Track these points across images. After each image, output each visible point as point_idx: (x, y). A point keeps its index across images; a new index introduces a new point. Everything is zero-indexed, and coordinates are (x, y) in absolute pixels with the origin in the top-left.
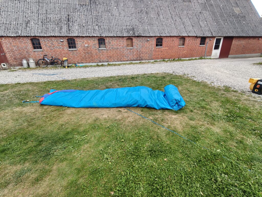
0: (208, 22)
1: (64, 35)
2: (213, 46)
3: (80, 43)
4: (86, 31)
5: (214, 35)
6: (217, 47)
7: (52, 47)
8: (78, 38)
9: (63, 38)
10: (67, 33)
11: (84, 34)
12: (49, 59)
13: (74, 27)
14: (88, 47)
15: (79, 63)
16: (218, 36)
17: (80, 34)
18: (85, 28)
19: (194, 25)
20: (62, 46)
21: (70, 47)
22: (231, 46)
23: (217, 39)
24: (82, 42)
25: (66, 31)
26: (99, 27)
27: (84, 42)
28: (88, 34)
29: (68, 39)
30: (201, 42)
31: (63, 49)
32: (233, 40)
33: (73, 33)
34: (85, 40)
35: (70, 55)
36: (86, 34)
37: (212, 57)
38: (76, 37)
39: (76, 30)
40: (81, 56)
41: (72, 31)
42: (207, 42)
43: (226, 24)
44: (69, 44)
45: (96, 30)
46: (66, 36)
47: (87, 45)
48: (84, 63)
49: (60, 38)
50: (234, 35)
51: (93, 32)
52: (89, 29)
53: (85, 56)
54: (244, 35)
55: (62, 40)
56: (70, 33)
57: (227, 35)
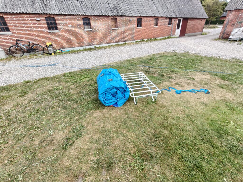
0: (171, 4)
1: (41, 12)
2: (176, 26)
3: (62, 23)
5: (178, 17)
6: (178, 28)
7: (25, 28)
8: (60, 17)
9: (40, 16)
10: (44, 10)
11: (66, 12)
12: (25, 45)
13: (50, 2)
14: (72, 27)
15: (63, 48)
16: (180, 17)
17: (61, 11)
18: (64, 4)
19: (162, 6)
20: (40, 27)
21: (50, 29)
22: (187, 26)
23: (179, 20)
24: (65, 22)
25: (41, 7)
26: (80, 3)
27: (67, 22)
28: (71, 12)
29: (46, 17)
30: (169, 22)
31: (41, 31)
32: (188, 21)
33: (51, 9)
34: (68, 19)
35: (51, 38)
36: (68, 12)
37: (175, 36)
38: (57, 15)
39: (54, 6)
40: (65, 40)
41: (50, 7)
42: (173, 23)
43: (182, 6)
44: (48, 24)
45: (78, 6)
46: (44, 14)
47: (71, 26)
48: (68, 48)
49: (36, 16)
50: (189, 17)
51: (76, 10)
52: (70, 5)
53: (69, 39)
54: (195, 17)
55: (38, 19)
56: (48, 9)
57: (185, 17)
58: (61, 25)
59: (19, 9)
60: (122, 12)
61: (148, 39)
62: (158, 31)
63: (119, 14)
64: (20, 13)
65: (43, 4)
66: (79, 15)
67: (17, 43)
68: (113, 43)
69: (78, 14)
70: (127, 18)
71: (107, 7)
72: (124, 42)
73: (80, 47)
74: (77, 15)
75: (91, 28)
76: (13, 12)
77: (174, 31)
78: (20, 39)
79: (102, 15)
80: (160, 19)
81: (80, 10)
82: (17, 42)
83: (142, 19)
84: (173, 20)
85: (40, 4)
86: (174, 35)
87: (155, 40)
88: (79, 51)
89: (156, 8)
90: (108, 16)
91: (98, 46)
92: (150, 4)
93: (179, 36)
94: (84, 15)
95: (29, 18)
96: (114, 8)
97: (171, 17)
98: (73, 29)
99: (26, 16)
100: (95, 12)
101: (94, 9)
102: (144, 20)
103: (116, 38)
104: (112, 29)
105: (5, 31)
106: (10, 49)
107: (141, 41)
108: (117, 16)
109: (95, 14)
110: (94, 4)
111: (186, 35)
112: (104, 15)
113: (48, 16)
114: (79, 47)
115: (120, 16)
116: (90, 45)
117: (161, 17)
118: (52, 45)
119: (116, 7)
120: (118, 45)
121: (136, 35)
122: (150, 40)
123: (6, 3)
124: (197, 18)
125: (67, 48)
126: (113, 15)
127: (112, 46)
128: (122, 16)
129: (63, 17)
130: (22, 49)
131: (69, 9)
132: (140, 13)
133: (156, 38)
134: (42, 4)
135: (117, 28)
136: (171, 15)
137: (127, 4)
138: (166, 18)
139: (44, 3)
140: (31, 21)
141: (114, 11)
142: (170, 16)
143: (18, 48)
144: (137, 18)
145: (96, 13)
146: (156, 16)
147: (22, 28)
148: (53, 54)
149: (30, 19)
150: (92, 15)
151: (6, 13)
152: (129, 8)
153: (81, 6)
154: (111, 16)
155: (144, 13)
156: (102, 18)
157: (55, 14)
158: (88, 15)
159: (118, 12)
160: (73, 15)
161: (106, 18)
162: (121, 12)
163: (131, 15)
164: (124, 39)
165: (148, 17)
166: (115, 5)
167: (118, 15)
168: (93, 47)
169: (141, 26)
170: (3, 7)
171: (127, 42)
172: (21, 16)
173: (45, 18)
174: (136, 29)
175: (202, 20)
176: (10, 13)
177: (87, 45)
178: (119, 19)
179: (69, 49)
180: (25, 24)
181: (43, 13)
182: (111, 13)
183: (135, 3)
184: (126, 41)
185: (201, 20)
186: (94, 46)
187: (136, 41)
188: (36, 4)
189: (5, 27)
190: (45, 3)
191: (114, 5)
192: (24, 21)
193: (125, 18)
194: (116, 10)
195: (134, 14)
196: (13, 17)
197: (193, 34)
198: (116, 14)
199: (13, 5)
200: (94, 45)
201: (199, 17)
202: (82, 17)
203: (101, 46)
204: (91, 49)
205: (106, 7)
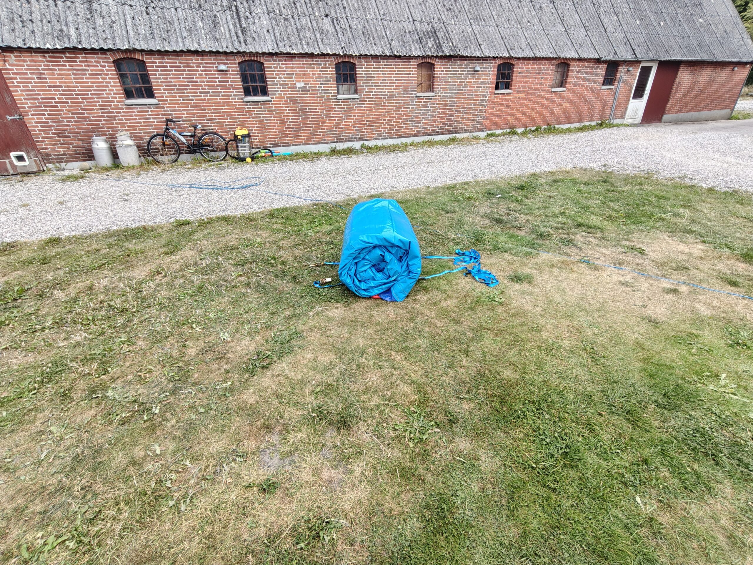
0: (620, 17)
1: (231, 49)
2: (630, 90)
3: (280, 78)
4: (299, 36)
5: (640, 58)
6: (639, 93)
7: (190, 89)
8: (276, 61)
9: (227, 60)
10: (240, 43)
11: (293, 47)
12: (185, 134)
13: (256, 21)
14: (304, 90)
15: (276, 145)
16: (647, 58)
17: (280, 44)
18: (291, 25)
19: (587, 24)
20: (223, 87)
21: (247, 92)
22: (671, 88)
23: (643, 68)
24: (287, 74)
25: (233, 34)
26: (333, 22)
27: (293, 74)
28: (305, 47)
29: (242, 62)
30: (605, 76)
31: (226, 98)
32: (679, 73)
33: (257, 39)
34: (295, 65)
35: (249, 118)
36: (299, 46)
37: (626, 121)
38: (270, 55)
39: (265, 30)
40: (283, 123)
41: (254, 35)
42: (621, 77)
43: (662, 24)
44: (244, 79)
45: (328, 31)
46: (239, 52)
47: (302, 84)
48: (290, 146)
49: (217, 60)
50: (685, 58)
51: (319, 40)
52: (307, 29)
53: (295, 121)
54: (706, 58)
55: (223, 67)
56: (249, 40)
57: (668, 58)
58: (277, 81)
59: (180, 40)
60: (451, 44)
61: (528, 129)
62: (565, 105)
63: (443, 51)
64: (182, 51)
65: (238, 26)
66: (328, 54)
67: (167, 129)
68: (416, 135)
69: (325, 52)
70: (466, 62)
71: (410, 32)
72: (449, 134)
73: (322, 143)
74: (323, 55)
75: (356, 92)
76: (167, 49)
77: (624, 106)
78: (175, 118)
79: (391, 56)
80: (574, 66)
81: (332, 40)
82: (167, 125)
83: (513, 65)
84: (622, 71)
85: (231, 27)
86: (622, 117)
87: (551, 130)
88: (317, 155)
89: (566, 31)
90: (410, 58)
91: (371, 144)
92: (545, 19)
93: (639, 120)
94: (339, 54)
95: (202, 63)
96: (428, 33)
97: (616, 58)
98: (307, 94)
99: (194, 60)
100: (372, 47)
101: (371, 38)
102: (519, 69)
103: (427, 123)
104: (418, 95)
105: (143, 97)
106: (150, 141)
107: (503, 134)
108: (437, 56)
109: (372, 53)
110: (371, 22)
111: (665, 117)
112: (396, 53)
113: (247, 58)
114: (319, 143)
115: (446, 56)
116: (350, 140)
117: (580, 59)
118: (248, 136)
119: (435, 32)
120: (430, 143)
121: (489, 116)
122: (536, 130)
123: (154, 26)
124: (715, 60)
125: (286, 145)
126: (424, 54)
127: (412, 144)
128: (449, 57)
129: (285, 61)
130: (176, 142)
131: (301, 40)
132: (509, 47)
133: (556, 126)
134: (235, 26)
135: (433, 91)
136: (616, 53)
137: (472, 21)
138: (598, 61)
139: (241, 25)
140: (205, 71)
141: (427, 43)
142: (611, 57)
143: (168, 141)
144: (498, 62)
145: (375, 48)
146: (562, 56)
147: (182, 89)
148: (249, 160)
149: (204, 67)
150: (364, 54)
151: (151, 52)
152: (476, 32)
153: (334, 30)
154: (419, 56)
155: (522, 46)
156: (391, 62)
157: (264, 53)
158: (351, 56)
159: (439, 47)
160: (312, 55)
161: (401, 64)
162: (450, 46)
163: (478, 54)
164: (451, 124)
165: (535, 59)
166: (432, 26)
167: (440, 54)
168: (357, 145)
169: (508, 86)
170: (145, 38)
171: (458, 135)
172: (184, 59)
173: (239, 63)
174: (493, 97)
175: (733, 70)
176: (159, 53)
177: (341, 141)
178: (439, 67)
179: (292, 147)
180: (190, 79)
181: (235, 51)
182: (418, 49)
183: (495, 17)
184: (456, 131)
185: (729, 68)
186: (361, 143)
187: (489, 132)
188: (222, 28)
189: (145, 88)
190: (244, 25)
191: (428, 24)
192: (189, 71)
193: (459, 62)
194: (434, 40)
195: (490, 52)
196: (166, 63)
197: (695, 114)
198: (433, 50)
199: (168, 31)
200: (361, 139)
201: (721, 59)
202: (334, 61)
203: (380, 143)
204: (349, 152)
205: (405, 32)
